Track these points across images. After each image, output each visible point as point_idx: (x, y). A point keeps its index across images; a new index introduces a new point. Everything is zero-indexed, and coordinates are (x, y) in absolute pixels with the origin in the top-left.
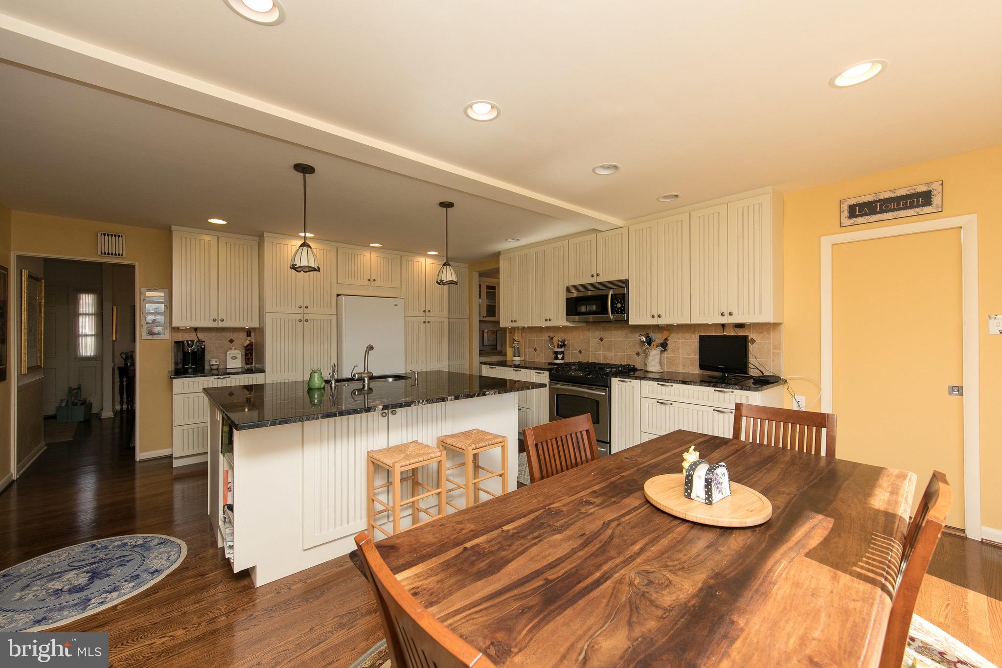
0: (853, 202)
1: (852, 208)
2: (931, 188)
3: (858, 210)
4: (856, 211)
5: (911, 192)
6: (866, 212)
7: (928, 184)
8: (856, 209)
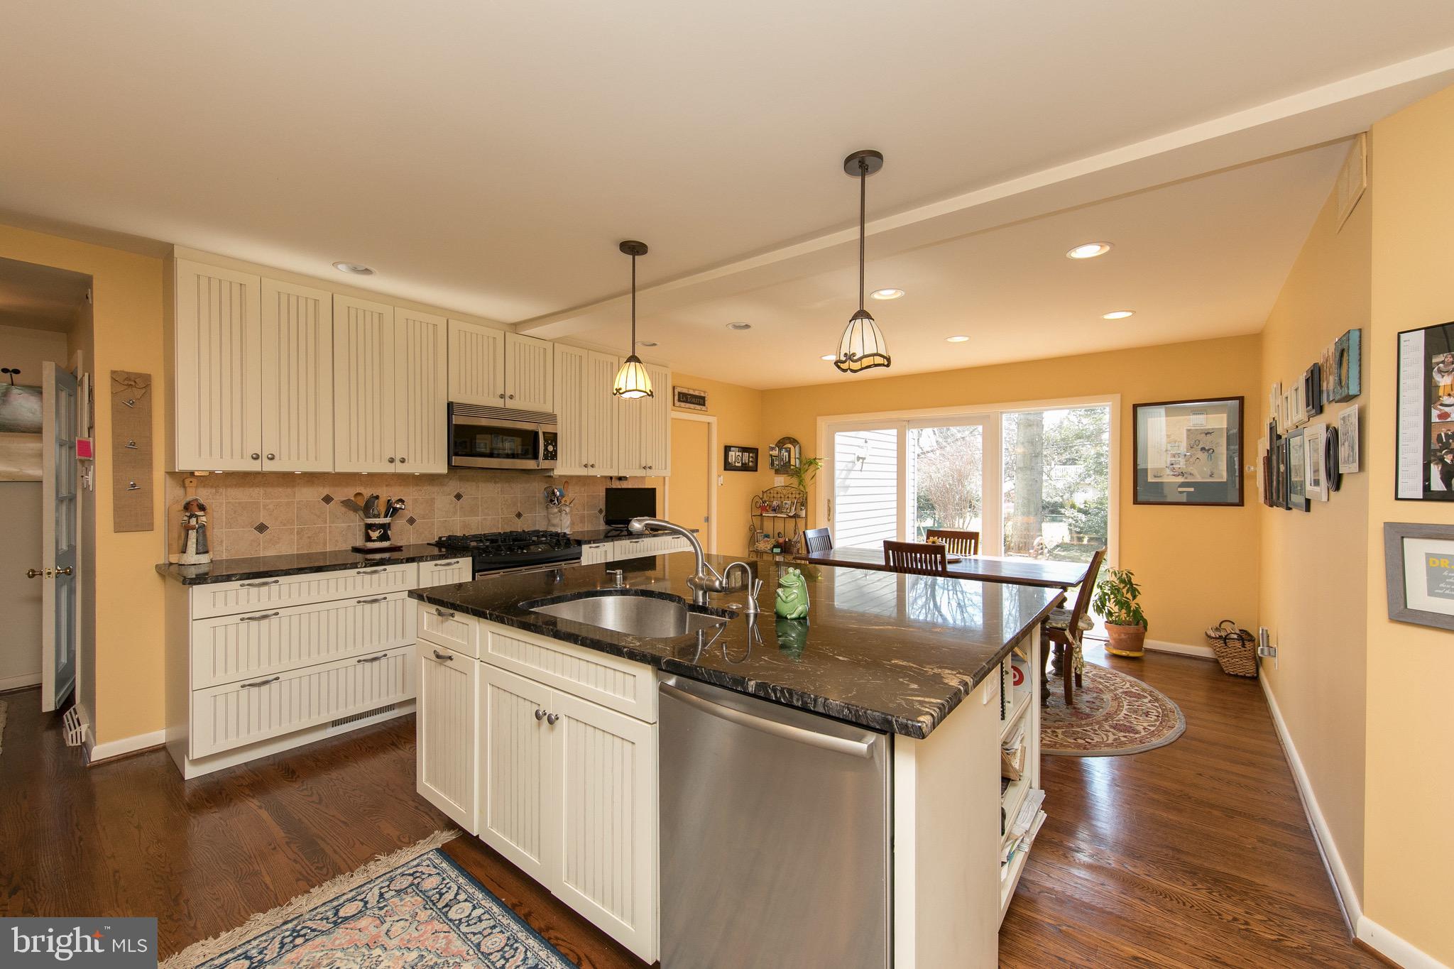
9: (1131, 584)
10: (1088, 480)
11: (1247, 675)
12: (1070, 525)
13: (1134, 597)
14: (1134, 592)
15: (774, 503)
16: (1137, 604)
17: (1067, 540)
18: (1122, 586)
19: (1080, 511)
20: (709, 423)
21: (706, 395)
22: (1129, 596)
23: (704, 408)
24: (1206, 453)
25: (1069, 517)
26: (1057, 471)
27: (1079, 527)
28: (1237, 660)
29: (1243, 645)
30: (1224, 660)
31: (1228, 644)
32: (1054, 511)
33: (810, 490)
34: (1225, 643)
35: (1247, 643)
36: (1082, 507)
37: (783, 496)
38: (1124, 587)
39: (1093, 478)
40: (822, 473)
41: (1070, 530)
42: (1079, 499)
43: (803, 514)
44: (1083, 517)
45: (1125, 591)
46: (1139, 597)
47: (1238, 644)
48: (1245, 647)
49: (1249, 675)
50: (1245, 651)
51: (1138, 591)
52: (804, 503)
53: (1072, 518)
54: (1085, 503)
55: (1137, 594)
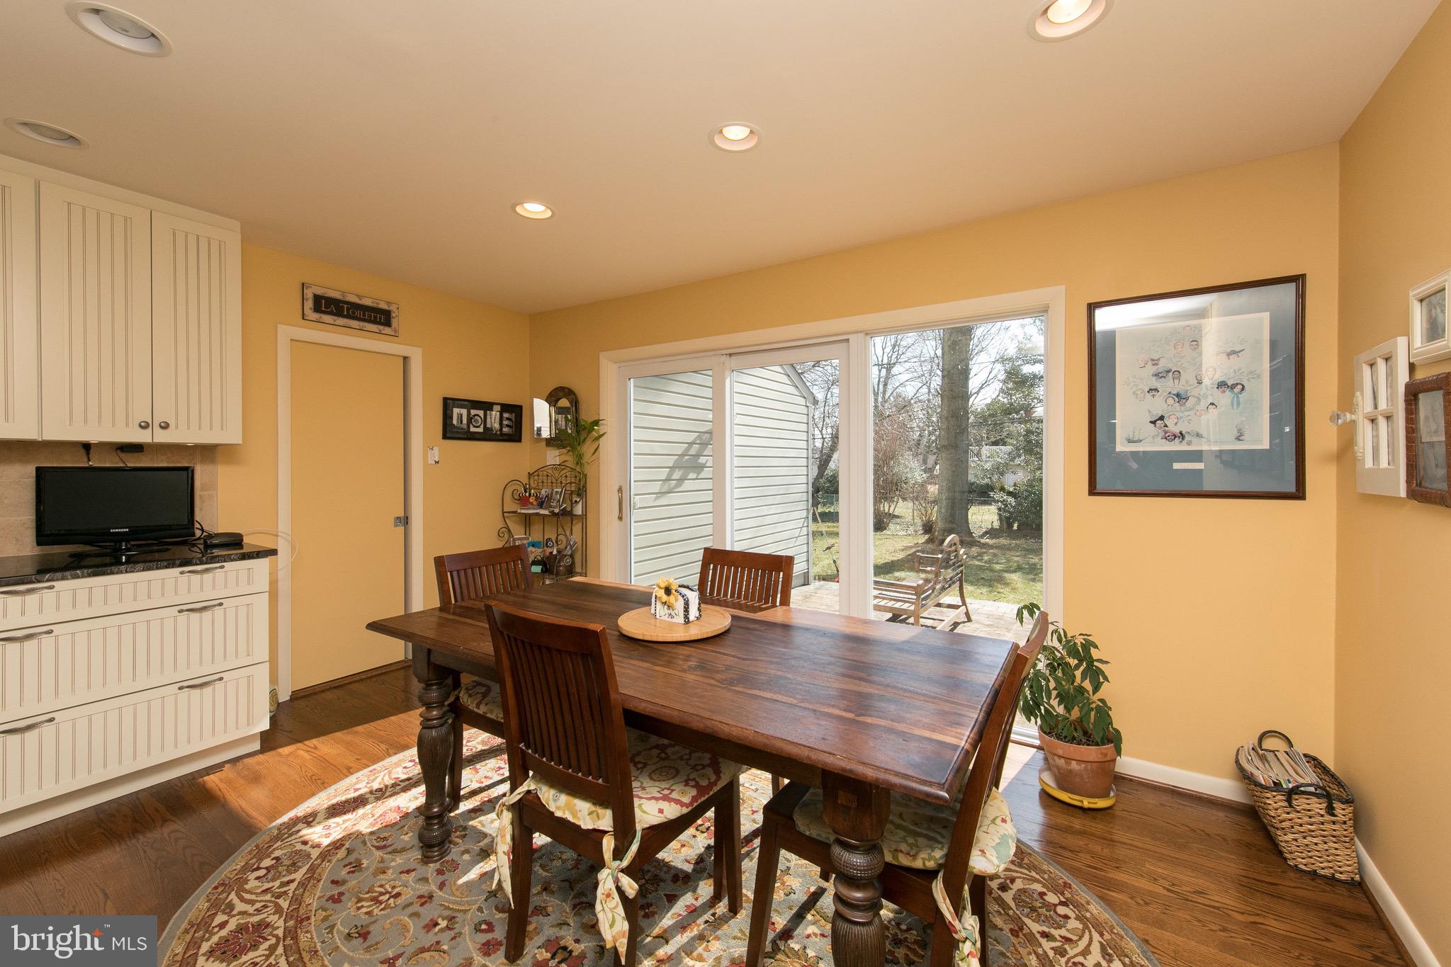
0: (320, 292)
1: (318, 299)
2: (390, 308)
3: (327, 306)
4: (322, 305)
5: (375, 305)
6: (332, 310)
7: (389, 303)
8: (322, 302)
9: (1091, 661)
10: (1017, 461)
11: (1338, 876)
12: (999, 509)
13: (1096, 688)
14: (1096, 676)
15: (543, 492)
16: (1102, 701)
17: (996, 525)
18: (1073, 662)
19: (1010, 493)
20: (405, 358)
21: (393, 308)
22: (1087, 685)
23: (387, 330)
24: (1228, 392)
25: (998, 501)
26: (986, 450)
27: (1009, 512)
28: (1315, 840)
29: (1330, 810)
30: (1286, 838)
31: (1294, 802)
32: (983, 494)
33: (588, 470)
34: (1289, 800)
35: (1337, 805)
36: (1011, 490)
37: (554, 481)
38: (1077, 667)
39: (1023, 458)
40: (608, 446)
41: (1000, 515)
42: (1010, 481)
43: (578, 510)
44: (1011, 500)
45: (1078, 673)
46: (1105, 686)
47: (1318, 806)
48: (1334, 815)
49: (1343, 877)
50: (1334, 823)
51: (1103, 673)
52: (581, 491)
53: (1002, 502)
54: (1015, 485)
55: (1102, 680)
